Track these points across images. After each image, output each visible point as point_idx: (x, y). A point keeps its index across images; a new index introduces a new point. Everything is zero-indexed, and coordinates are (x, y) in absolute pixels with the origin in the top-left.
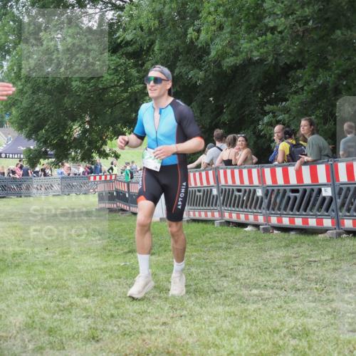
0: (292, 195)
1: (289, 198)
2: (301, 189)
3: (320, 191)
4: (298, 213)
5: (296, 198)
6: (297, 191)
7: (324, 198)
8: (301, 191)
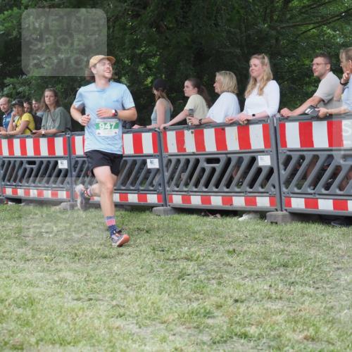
0: (28, 167)
1: (25, 170)
2: (38, 160)
3: (56, 163)
4: (33, 185)
5: (32, 170)
6: (33, 163)
7: (60, 171)
8: (38, 163)
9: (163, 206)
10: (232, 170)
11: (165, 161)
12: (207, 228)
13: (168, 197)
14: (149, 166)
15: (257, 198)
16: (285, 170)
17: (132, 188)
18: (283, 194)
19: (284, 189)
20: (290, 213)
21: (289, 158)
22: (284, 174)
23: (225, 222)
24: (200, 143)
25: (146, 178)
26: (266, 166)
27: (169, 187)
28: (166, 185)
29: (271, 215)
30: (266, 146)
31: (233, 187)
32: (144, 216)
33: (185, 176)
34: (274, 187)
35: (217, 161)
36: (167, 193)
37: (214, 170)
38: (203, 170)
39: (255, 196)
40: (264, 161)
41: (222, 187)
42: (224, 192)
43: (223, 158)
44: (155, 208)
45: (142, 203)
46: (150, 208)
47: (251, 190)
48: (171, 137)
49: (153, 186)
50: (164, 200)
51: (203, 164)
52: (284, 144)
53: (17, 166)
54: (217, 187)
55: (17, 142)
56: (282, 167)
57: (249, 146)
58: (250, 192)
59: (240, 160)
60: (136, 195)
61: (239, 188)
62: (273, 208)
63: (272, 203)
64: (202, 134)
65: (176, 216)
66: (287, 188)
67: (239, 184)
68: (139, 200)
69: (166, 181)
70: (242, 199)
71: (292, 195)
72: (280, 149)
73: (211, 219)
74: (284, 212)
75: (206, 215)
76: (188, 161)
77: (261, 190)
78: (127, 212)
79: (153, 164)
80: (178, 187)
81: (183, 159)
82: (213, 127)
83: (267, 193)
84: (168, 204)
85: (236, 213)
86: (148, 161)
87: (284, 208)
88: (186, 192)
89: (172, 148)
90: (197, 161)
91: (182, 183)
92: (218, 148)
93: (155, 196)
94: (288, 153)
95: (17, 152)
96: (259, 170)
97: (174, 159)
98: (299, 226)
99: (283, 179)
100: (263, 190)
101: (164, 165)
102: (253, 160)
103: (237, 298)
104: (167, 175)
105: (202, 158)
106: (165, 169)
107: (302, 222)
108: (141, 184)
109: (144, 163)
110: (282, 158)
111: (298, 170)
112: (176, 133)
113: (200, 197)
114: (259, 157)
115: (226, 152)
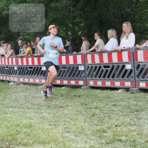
0: (29, 69)
1: (28, 71)
2: (33, 67)
3: (41, 68)
4: (31, 77)
5: (31, 71)
6: (31, 68)
7: (43, 71)
8: (33, 68)
9: (85, 86)
10: (115, 71)
11: (86, 67)
12: (104, 95)
13: (87, 82)
14: (80, 69)
15: (125, 83)
16: (137, 70)
17: (73, 78)
18: (136, 81)
19: (137, 79)
20: (139, 89)
21: (139, 66)
22: (137, 72)
23: (111, 92)
24: (101, 59)
25: (78, 74)
26: (129, 69)
27: (88, 78)
28: (87, 77)
29: (131, 90)
30: (129, 61)
31: (115, 78)
32: (78, 90)
33: (95, 73)
34: (133, 78)
35: (108, 67)
36: (87, 80)
37: (107, 71)
38: (103, 71)
39: (125, 82)
40: (128, 67)
41: (111, 78)
42: (111, 80)
43: (111, 66)
44: (82, 87)
45: (77, 85)
46: (80, 87)
47: (123, 79)
48: (89, 57)
49: (81, 78)
50: (86, 83)
51: (102, 68)
52: (137, 60)
53: (25, 69)
54: (108, 78)
55: (25, 59)
56: (136, 69)
57: (122, 60)
58: (122, 80)
59: (118, 66)
60: (74, 81)
61: (117, 78)
62: (132, 87)
63: (132, 84)
64: (102, 55)
65: (91, 90)
66: (138, 78)
67: (118, 77)
68: (76, 83)
69: (87, 75)
70: (119, 83)
71: (140, 81)
72: (135, 62)
73: (105, 91)
74: (137, 88)
75: (104, 90)
76: (96, 67)
77: (127, 79)
78: (70, 89)
79: (82, 68)
80: (92, 78)
81: (94, 66)
82: (107, 52)
83: (130, 80)
84: (88, 85)
85: (116, 89)
86: (80, 67)
87: (137, 86)
88: (95, 80)
89: (90, 61)
90: (100, 67)
91: (94, 76)
92: (109, 61)
93: (82, 82)
94: (139, 63)
95: (25, 63)
96: (126, 71)
97: (90, 66)
98: (143, 94)
99: (136, 75)
100: (128, 79)
101: (86, 69)
102: (124, 66)
103: (117, 125)
104: (87, 73)
105: (102, 66)
106: (86, 70)
107: (144, 93)
108: (77, 76)
109: (78, 68)
110: (136, 66)
111: (143, 71)
112: (91, 55)
113: (101, 82)
114: (126, 65)
115: (112, 63)
